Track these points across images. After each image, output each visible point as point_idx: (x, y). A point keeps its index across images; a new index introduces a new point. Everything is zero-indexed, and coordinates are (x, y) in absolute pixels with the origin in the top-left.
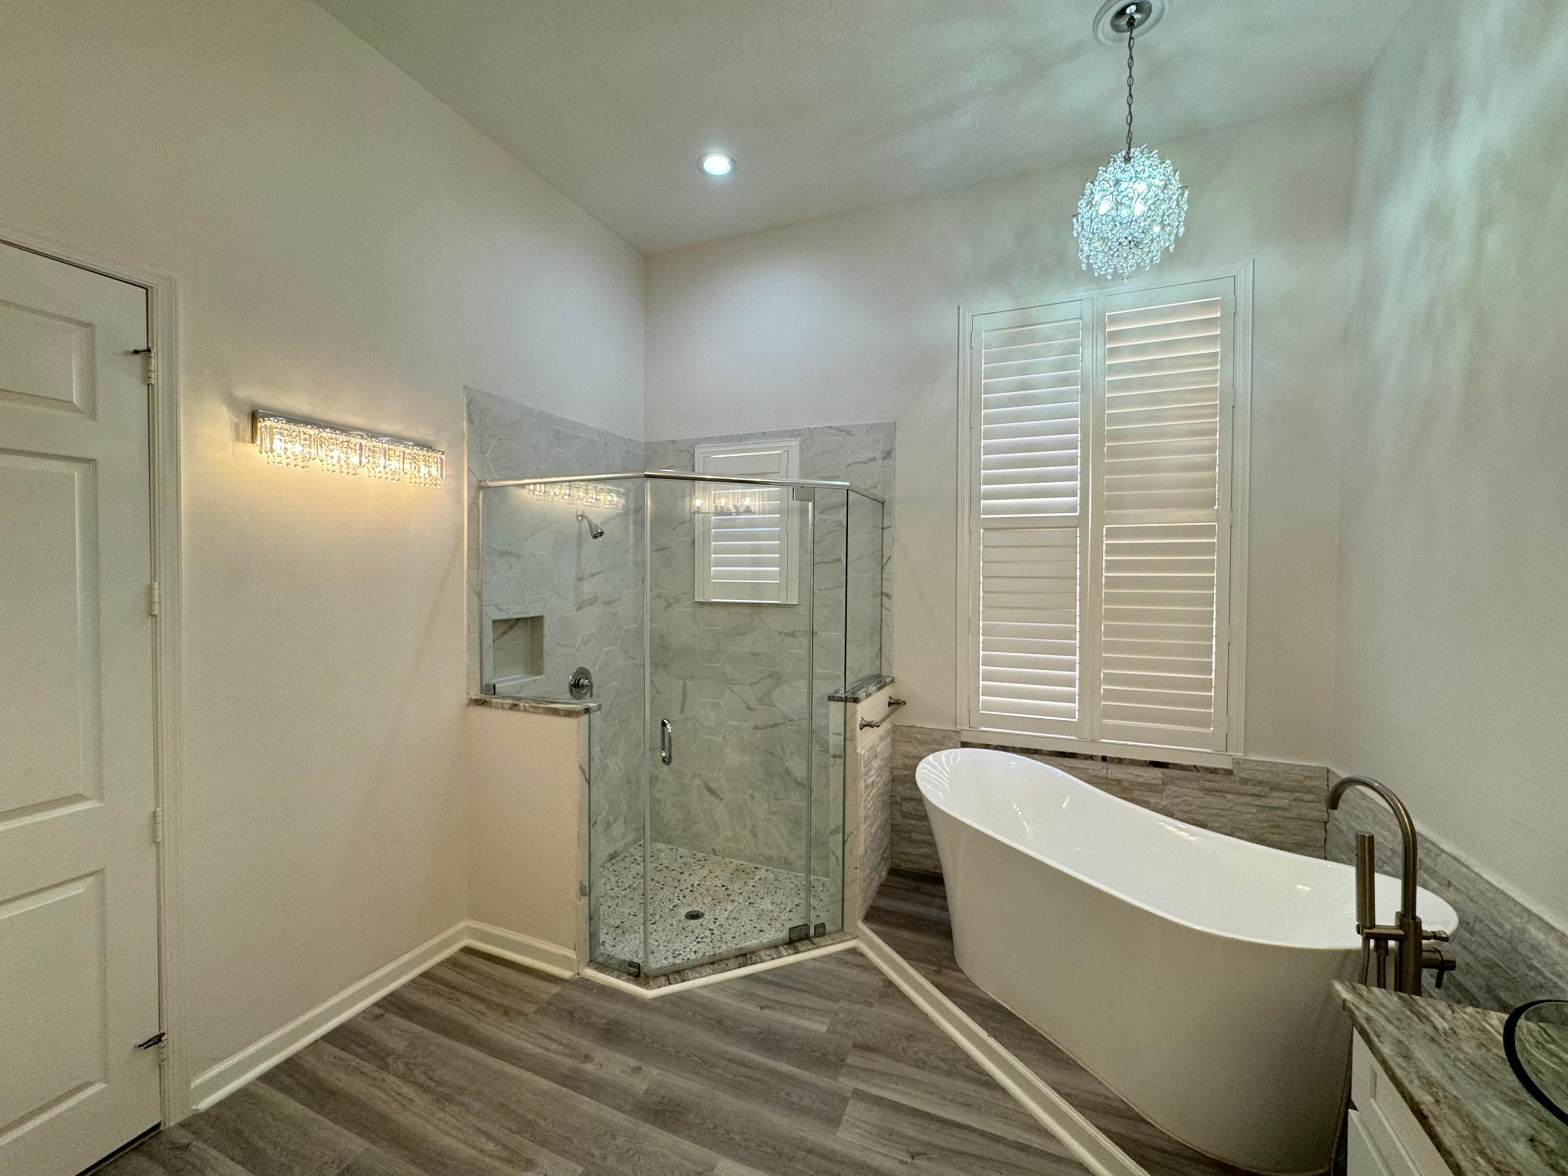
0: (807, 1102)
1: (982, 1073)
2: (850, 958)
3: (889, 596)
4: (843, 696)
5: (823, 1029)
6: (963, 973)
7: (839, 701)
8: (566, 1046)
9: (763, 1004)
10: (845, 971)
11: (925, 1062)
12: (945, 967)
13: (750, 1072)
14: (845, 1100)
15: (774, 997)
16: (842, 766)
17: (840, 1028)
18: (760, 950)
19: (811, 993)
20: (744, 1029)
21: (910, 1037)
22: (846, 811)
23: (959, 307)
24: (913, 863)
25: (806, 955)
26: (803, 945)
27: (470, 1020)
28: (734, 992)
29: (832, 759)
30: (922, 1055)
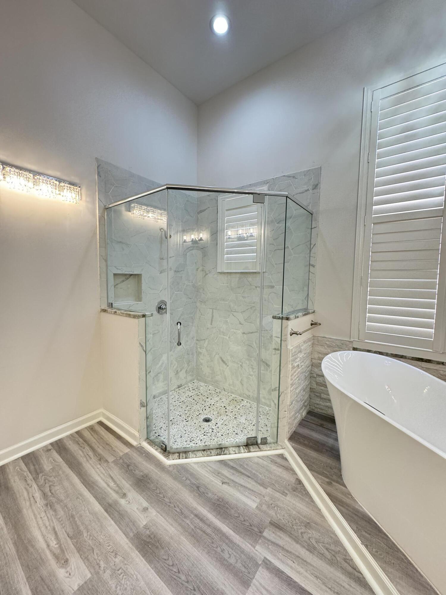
0: (232, 561)
1: (355, 569)
2: (279, 460)
3: (313, 266)
4: (281, 316)
5: (253, 505)
6: (345, 486)
7: (278, 319)
8: (118, 486)
9: (224, 481)
10: (274, 468)
11: (315, 548)
12: (334, 481)
13: (205, 528)
14: (257, 565)
15: (232, 477)
16: (279, 355)
17: (264, 507)
18: (230, 447)
19: (252, 479)
20: (210, 495)
21: (307, 525)
22: (281, 379)
23: (364, 88)
24: (321, 409)
25: (254, 454)
26: (253, 448)
27: (83, 460)
28: (211, 469)
29: (274, 351)
30: (313, 541)
